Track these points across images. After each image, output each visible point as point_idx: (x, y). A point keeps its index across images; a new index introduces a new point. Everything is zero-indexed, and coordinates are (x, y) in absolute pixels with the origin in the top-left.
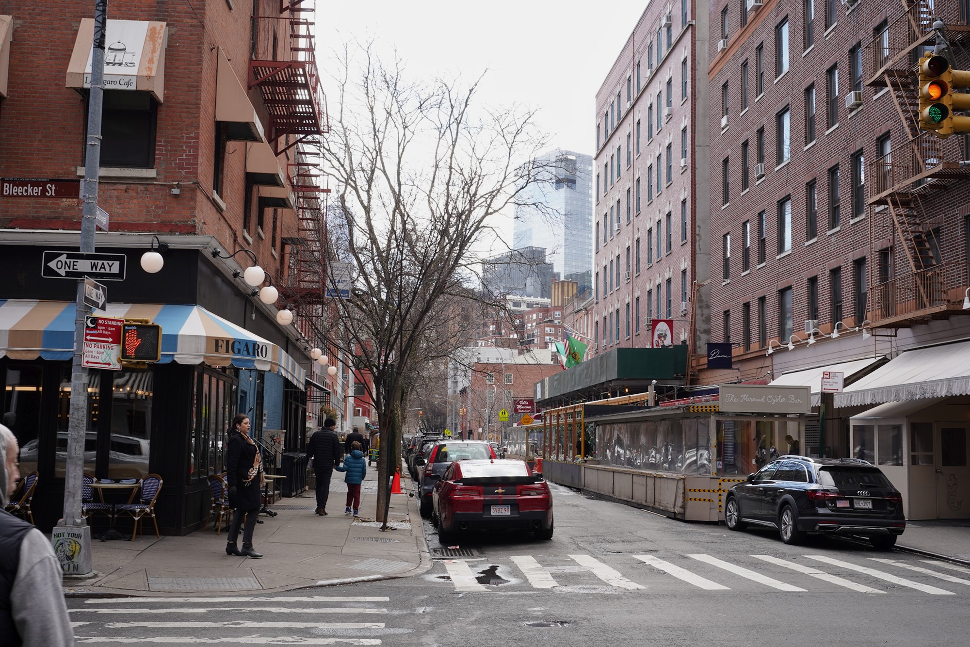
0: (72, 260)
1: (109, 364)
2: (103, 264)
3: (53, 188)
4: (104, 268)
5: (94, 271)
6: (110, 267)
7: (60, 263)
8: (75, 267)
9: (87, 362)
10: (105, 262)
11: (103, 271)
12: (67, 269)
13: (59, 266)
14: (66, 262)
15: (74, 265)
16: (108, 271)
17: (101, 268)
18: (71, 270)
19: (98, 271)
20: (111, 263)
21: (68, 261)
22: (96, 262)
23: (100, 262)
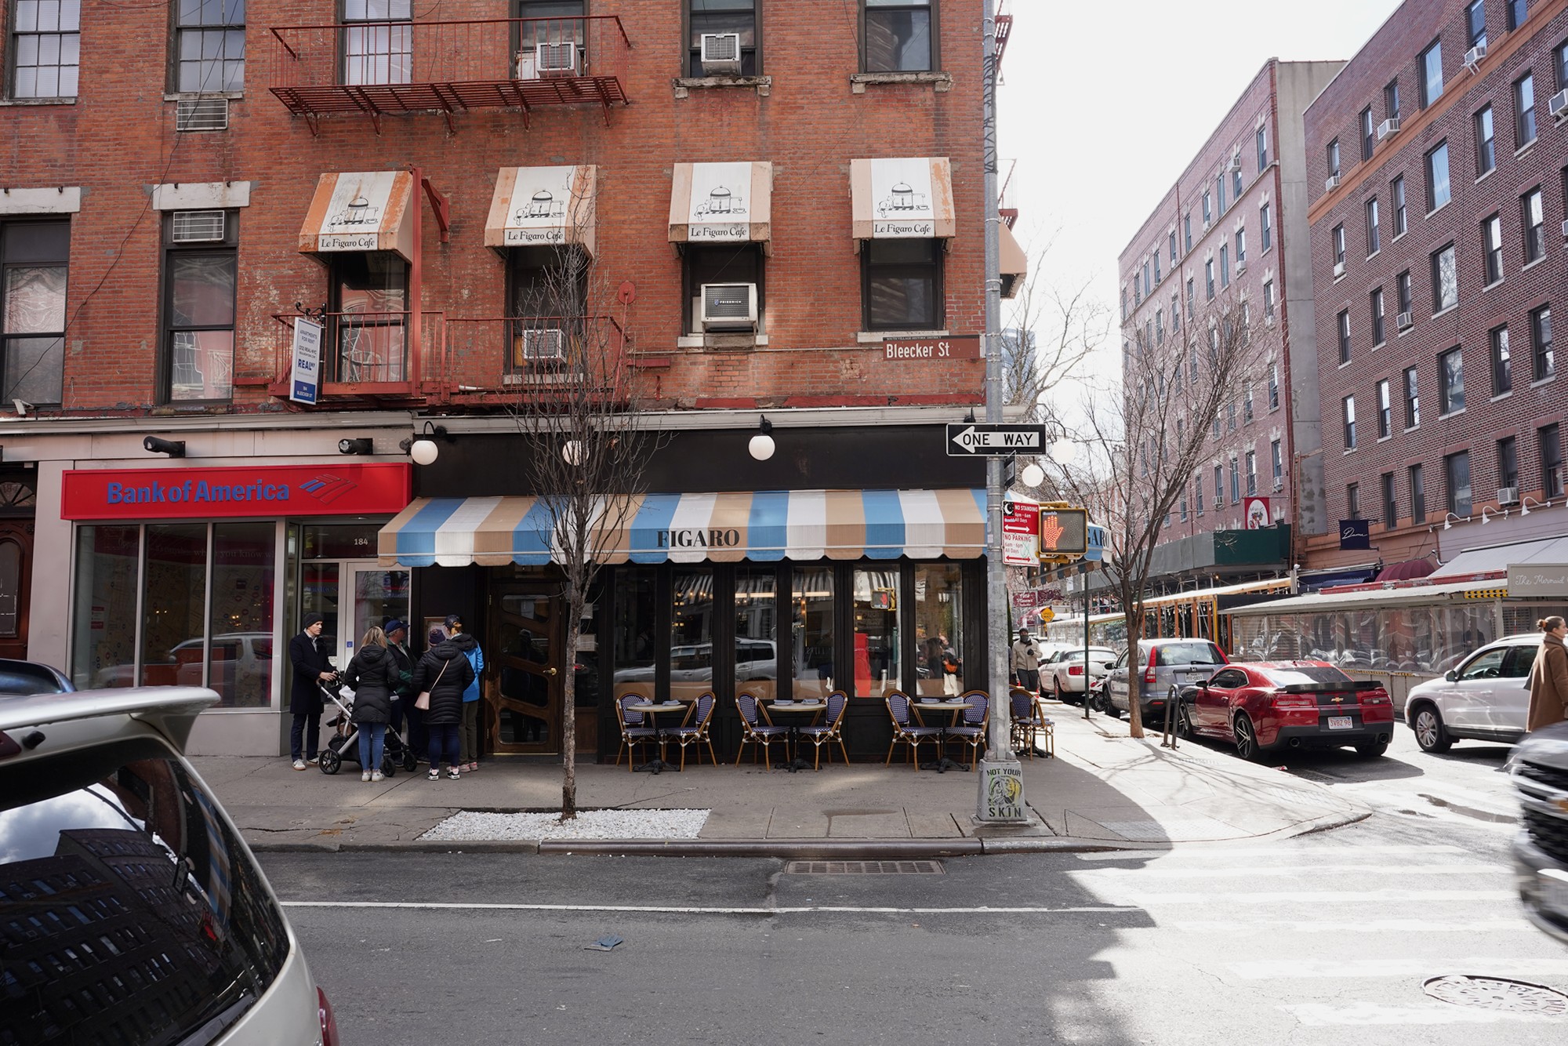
0: (982, 434)
1: (1029, 560)
2: (1019, 436)
3: (947, 347)
4: (1021, 441)
5: (1009, 445)
6: (1028, 439)
7: (967, 437)
8: (986, 442)
9: (1008, 558)
10: (1022, 434)
11: (1019, 445)
12: (977, 445)
13: (967, 441)
14: (974, 436)
15: (984, 439)
16: (1026, 445)
17: (1017, 441)
18: (982, 445)
19: (1014, 445)
20: (1028, 434)
21: (977, 434)
22: (1011, 434)
23: (1016, 434)
